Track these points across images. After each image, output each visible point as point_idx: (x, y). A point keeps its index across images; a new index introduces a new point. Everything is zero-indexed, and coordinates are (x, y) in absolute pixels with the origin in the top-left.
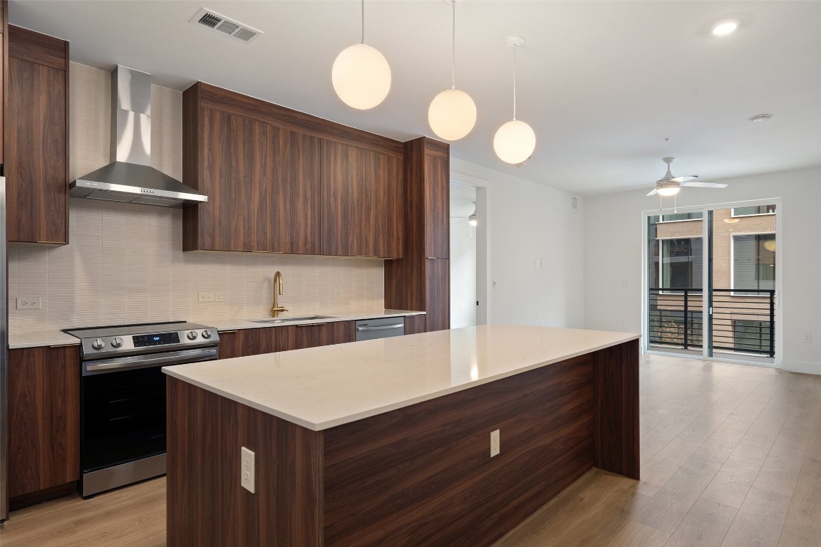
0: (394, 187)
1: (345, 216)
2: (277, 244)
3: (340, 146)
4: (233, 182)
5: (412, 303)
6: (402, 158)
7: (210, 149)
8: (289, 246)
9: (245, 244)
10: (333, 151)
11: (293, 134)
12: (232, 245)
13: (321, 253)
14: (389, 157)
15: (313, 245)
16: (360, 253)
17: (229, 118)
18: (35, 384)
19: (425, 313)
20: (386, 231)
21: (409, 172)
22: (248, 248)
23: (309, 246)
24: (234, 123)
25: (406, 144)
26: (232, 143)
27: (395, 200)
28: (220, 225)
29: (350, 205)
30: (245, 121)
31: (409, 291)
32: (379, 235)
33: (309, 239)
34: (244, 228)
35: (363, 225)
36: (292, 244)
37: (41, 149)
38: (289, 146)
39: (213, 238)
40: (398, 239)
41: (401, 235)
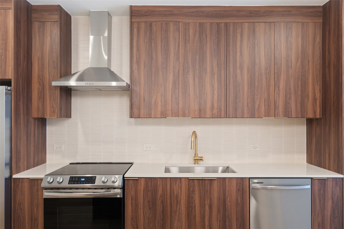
0: (310, 51)
1: (252, 84)
2: (187, 111)
3: (246, 25)
4: (153, 69)
5: (329, 163)
6: (321, 21)
7: (138, 50)
8: (197, 113)
9: (162, 113)
10: (239, 31)
11: (201, 25)
12: (152, 113)
13: (227, 116)
14: (303, 23)
15: (220, 109)
16: (268, 114)
17: (151, 25)
18: (25, 198)
19: (342, 176)
20: (299, 93)
21: (327, 33)
22: (164, 115)
23: (215, 111)
24: (154, 28)
25: (324, 7)
26: (153, 42)
27: (310, 63)
28: (144, 100)
29: (257, 74)
30: (162, 24)
31: (327, 151)
32: (290, 98)
33: (216, 106)
34: (161, 101)
35: (272, 89)
36: (200, 110)
37: (47, 68)
38: (197, 35)
39: (139, 109)
40: (315, 100)
41: (318, 95)
